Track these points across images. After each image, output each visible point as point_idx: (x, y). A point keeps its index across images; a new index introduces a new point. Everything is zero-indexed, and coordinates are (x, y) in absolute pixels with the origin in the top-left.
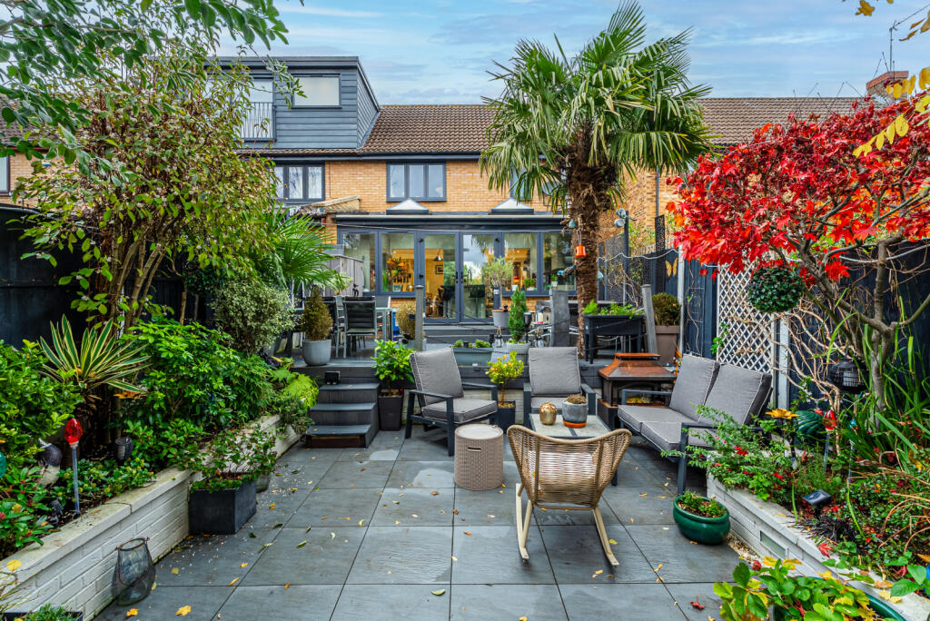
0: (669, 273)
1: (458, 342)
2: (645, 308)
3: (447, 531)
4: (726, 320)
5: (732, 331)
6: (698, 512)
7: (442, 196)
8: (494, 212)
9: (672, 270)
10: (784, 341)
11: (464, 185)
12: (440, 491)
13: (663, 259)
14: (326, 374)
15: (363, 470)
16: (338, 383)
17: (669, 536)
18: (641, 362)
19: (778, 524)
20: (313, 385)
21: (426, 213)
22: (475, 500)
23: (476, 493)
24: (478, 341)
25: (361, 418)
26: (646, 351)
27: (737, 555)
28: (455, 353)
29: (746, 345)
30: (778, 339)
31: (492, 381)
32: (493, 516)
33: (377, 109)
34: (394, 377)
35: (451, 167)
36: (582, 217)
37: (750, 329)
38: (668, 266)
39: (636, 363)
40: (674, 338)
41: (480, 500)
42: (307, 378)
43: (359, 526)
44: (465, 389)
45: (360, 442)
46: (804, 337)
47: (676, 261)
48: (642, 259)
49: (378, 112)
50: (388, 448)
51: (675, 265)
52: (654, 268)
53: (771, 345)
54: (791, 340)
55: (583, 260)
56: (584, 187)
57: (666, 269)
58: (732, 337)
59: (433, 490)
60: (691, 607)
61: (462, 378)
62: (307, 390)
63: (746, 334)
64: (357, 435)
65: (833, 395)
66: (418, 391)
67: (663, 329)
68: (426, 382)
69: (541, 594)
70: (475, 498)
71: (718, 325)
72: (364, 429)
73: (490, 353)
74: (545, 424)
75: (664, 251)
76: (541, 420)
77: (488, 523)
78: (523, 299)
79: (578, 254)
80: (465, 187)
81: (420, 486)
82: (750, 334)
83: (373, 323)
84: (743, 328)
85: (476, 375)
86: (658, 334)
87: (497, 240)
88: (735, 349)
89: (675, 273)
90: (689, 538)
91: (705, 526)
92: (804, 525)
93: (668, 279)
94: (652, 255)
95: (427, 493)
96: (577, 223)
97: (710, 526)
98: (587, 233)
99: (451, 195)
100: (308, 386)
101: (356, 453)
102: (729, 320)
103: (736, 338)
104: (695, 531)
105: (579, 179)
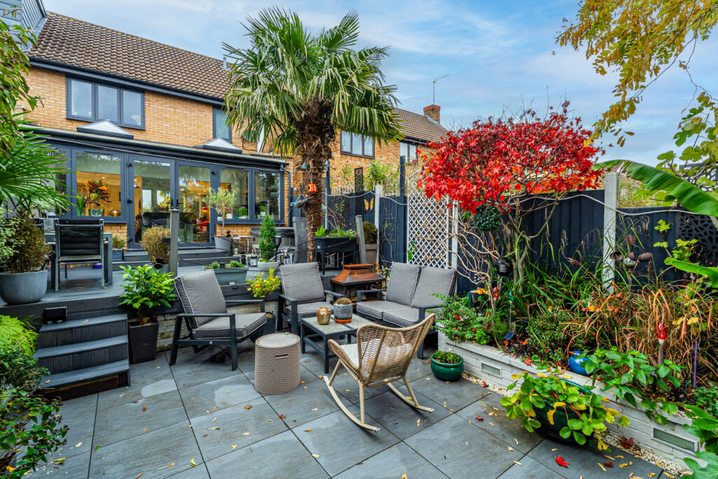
0: (367, 208)
1: (215, 263)
2: (359, 233)
3: (288, 436)
4: (414, 239)
5: (418, 246)
6: (446, 361)
7: (139, 124)
8: (205, 148)
9: (369, 205)
10: (455, 249)
11: (166, 118)
12: (252, 404)
13: (363, 198)
14: (45, 311)
15: (144, 410)
16: (65, 320)
17: (433, 383)
18: (363, 270)
19: (496, 356)
20: (26, 327)
21: (131, 138)
22: (290, 401)
23: (286, 395)
24: (233, 262)
25: (111, 355)
26: (360, 262)
27: (471, 382)
28: (216, 274)
29: (429, 255)
30: (450, 248)
31: (255, 296)
32: (316, 409)
33: (43, 15)
34: (151, 304)
35: (148, 97)
36: (313, 161)
37: (432, 244)
38: (366, 203)
39: (359, 271)
40: (374, 253)
41: (294, 400)
42: (15, 320)
43: (193, 466)
44: (228, 306)
45: (121, 381)
46: (468, 248)
47: (373, 200)
48: (343, 197)
49: (43, 17)
50: (157, 380)
51: (372, 202)
52: (354, 204)
53: (447, 253)
54: (459, 249)
55: (313, 195)
56: (315, 139)
57: (364, 206)
58: (419, 250)
59: (244, 405)
60: (477, 421)
61: (224, 296)
62: (18, 335)
63: (429, 247)
64: (114, 374)
65: (487, 278)
66: (186, 314)
67: (369, 246)
68: (195, 303)
69: (399, 453)
70: (288, 399)
71: (408, 242)
72: (123, 366)
73: (246, 271)
74: (323, 324)
75: (363, 192)
76: (319, 321)
77: (317, 416)
78: (272, 225)
79: (310, 190)
80: (167, 120)
81: (226, 405)
82: (431, 247)
83: (98, 249)
84: (426, 244)
85: (234, 293)
86: (367, 250)
87: (213, 173)
88: (421, 257)
89: (371, 208)
90: (444, 380)
91: (452, 369)
92: (507, 352)
93: (366, 212)
94: (351, 194)
95: (241, 409)
96: (308, 166)
97: (456, 369)
98: (316, 174)
99: (149, 124)
100: (20, 329)
101: (119, 395)
102: (416, 239)
103: (421, 250)
104: (445, 374)
105: (310, 131)
